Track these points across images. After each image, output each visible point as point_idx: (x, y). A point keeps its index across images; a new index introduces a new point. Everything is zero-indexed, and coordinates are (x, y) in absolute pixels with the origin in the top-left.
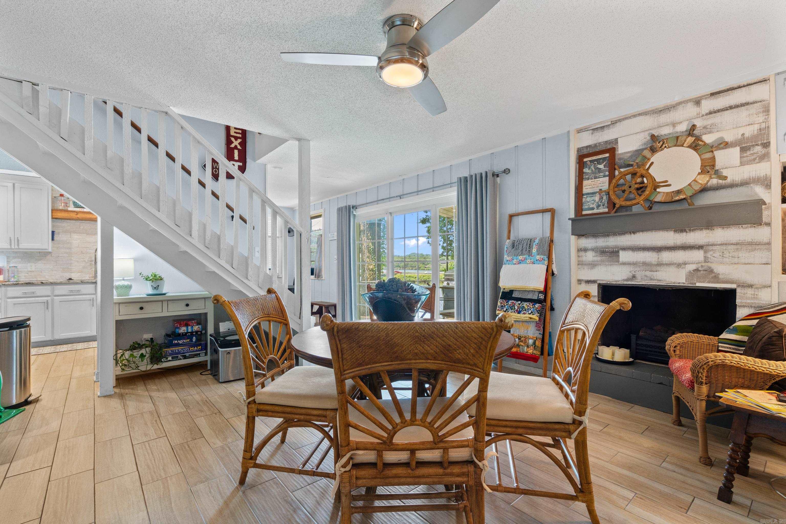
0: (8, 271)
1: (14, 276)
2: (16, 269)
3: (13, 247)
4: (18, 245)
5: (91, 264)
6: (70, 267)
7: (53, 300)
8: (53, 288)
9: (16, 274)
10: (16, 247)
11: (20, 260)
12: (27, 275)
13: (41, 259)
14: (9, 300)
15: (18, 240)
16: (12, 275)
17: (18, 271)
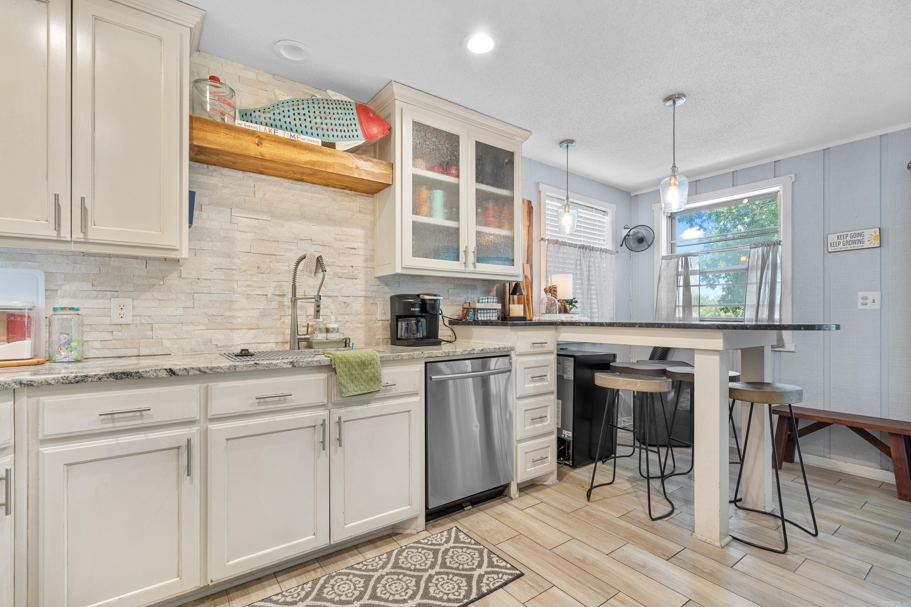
0: (50, 325)
1: (69, 343)
2: (75, 318)
3: (65, 234)
4: (84, 229)
5: (281, 305)
6: (228, 314)
7: (205, 433)
8: (207, 389)
9: (74, 334)
10: (78, 235)
11: (87, 286)
12: (108, 336)
13: (152, 286)
14: (47, 450)
15: (84, 211)
16: (63, 338)
17: (81, 324)
